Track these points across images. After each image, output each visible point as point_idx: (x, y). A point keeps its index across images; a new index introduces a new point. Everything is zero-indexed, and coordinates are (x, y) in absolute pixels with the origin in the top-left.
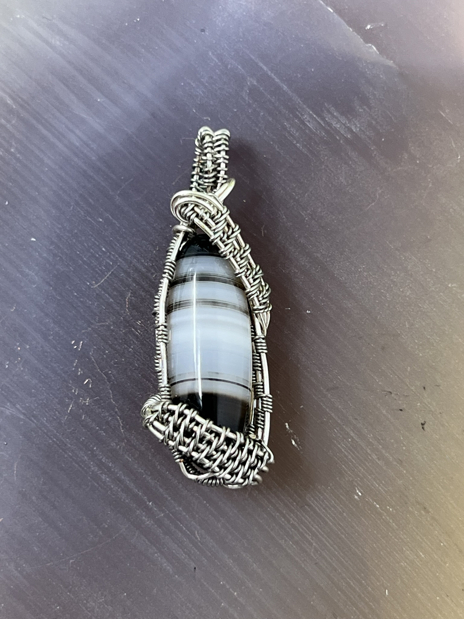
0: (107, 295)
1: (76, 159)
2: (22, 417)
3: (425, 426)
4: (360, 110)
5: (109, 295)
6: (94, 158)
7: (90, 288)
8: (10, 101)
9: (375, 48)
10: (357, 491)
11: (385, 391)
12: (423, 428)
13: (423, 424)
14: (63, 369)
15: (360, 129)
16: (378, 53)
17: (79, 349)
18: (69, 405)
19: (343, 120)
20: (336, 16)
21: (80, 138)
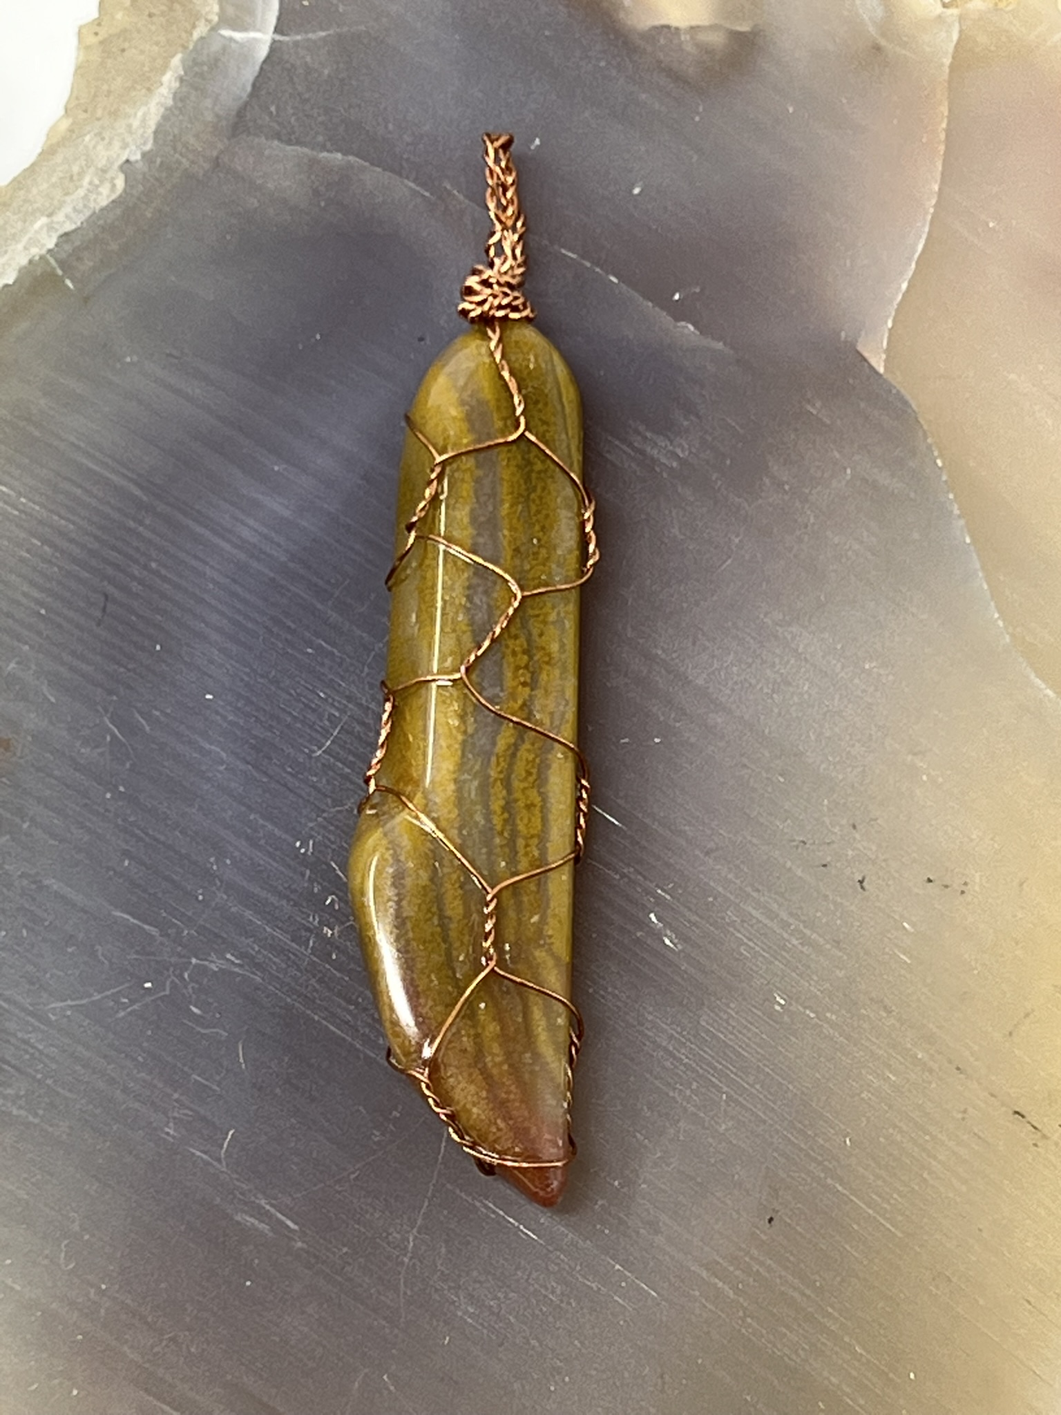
0: (340, 765)
1: (255, 564)
2: (237, 970)
3: (865, 884)
4: (686, 423)
5: (343, 763)
6: (283, 559)
7: (310, 758)
8: (138, 492)
9: (691, 327)
10: (778, 999)
11: (794, 841)
12: (862, 888)
13: (861, 882)
14: (289, 887)
15: (691, 452)
16: (698, 333)
17: (309, 853)
18: (309, 940)
19: (662, 442)
20: (624, 287)
21: (256, 531)
